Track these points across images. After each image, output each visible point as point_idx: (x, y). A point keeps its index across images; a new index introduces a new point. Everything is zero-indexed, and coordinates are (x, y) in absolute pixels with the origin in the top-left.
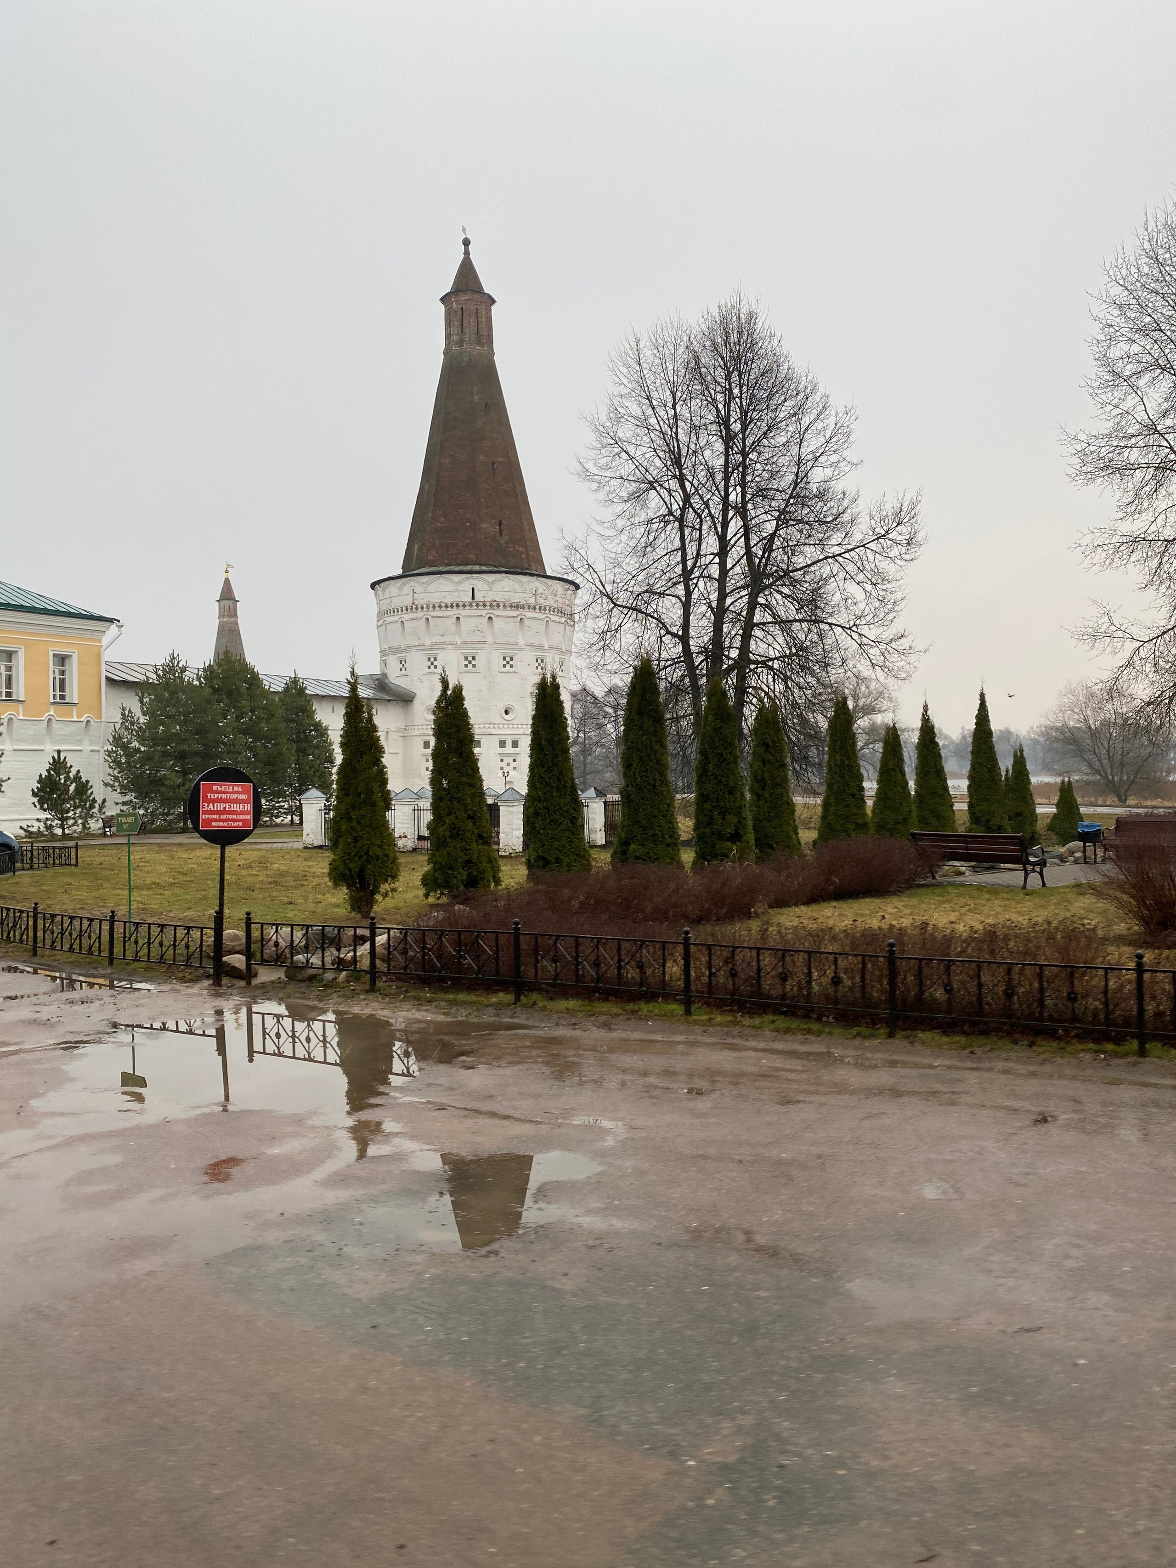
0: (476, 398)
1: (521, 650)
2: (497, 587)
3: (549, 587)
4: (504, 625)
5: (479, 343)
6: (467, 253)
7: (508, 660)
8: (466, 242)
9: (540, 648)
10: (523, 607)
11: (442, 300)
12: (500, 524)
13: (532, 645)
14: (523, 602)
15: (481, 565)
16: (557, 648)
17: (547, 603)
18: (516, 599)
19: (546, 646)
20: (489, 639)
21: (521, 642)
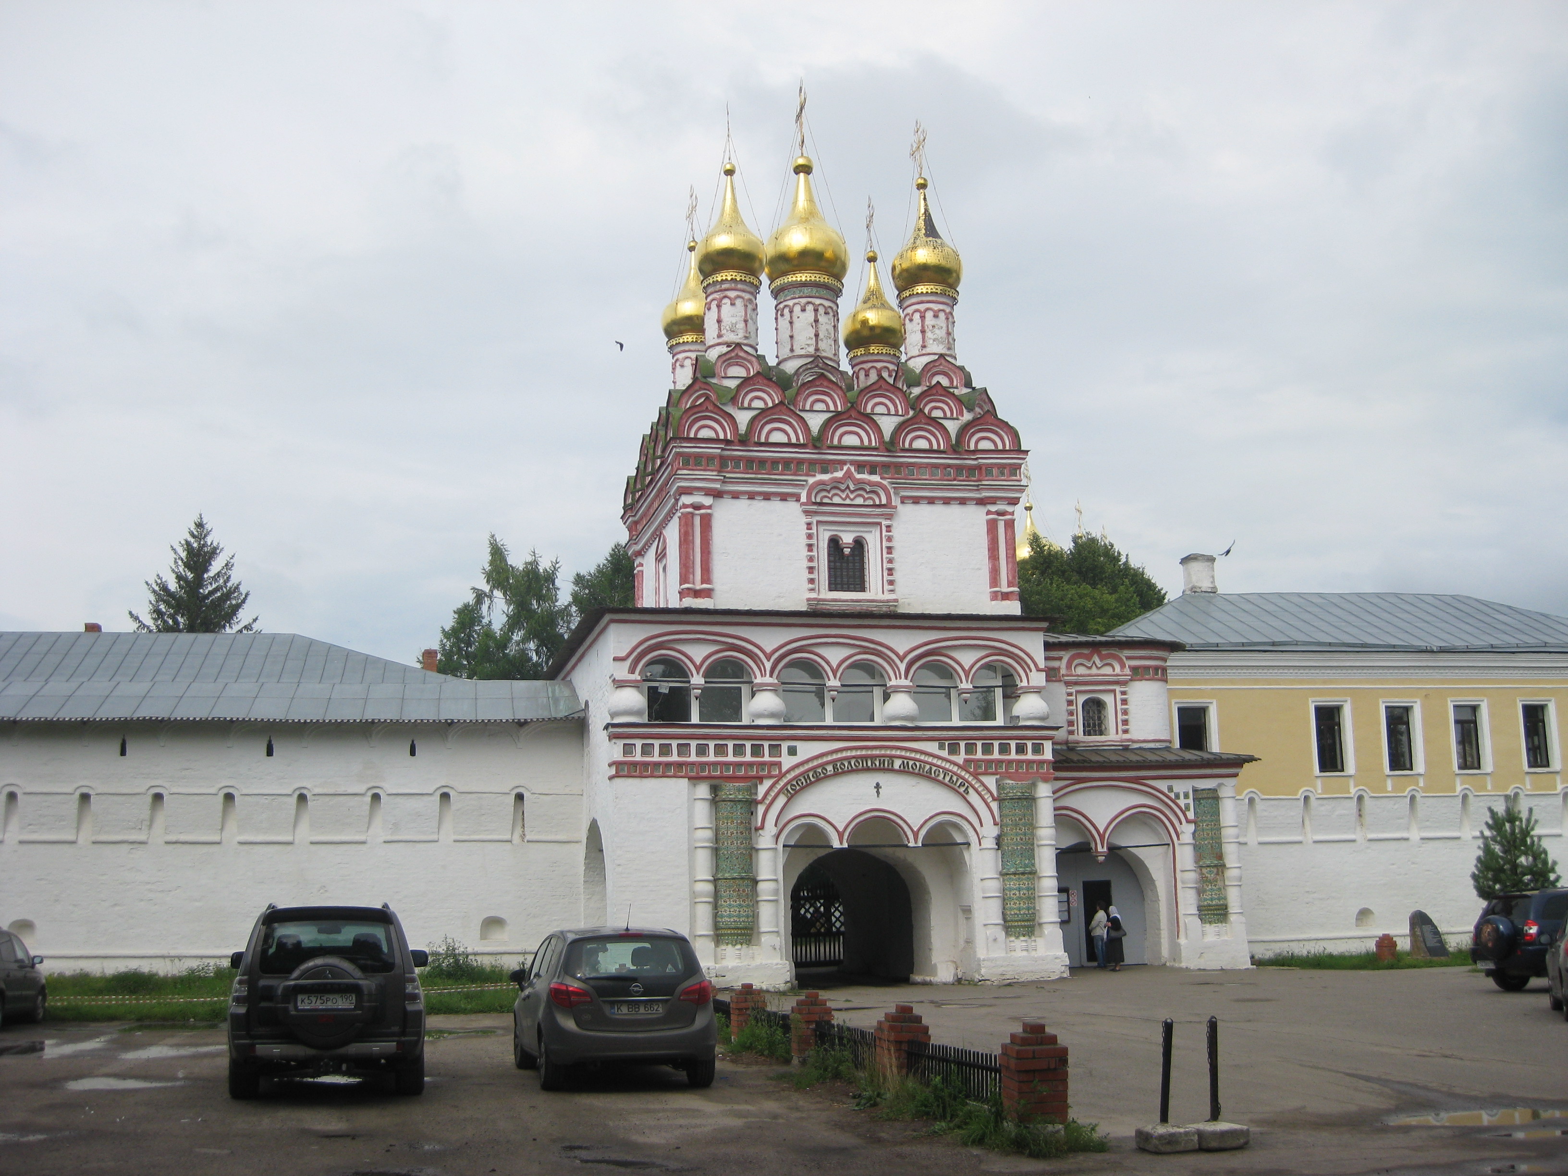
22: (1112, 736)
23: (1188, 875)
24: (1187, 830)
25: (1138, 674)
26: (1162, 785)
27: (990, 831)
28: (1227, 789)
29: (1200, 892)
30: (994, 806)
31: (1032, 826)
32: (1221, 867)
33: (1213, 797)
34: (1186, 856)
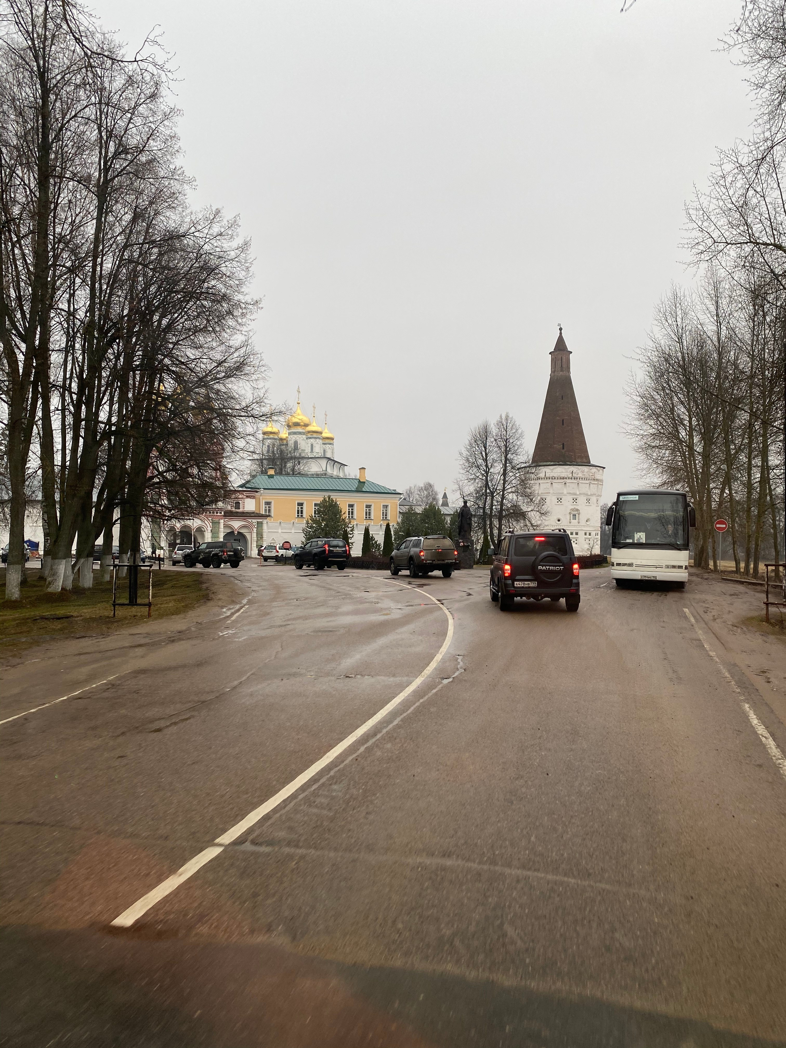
0: (558, 394)
1: (565, 495)
2: (554, 471)
3: (579, 469)
4: (558, 486)
5: (562, 371)
6: (561, 333)
7: (559, 500)
8: (561, 329)
9: (575, 494)
10: (566, 478)
11: (550, 353)
12: (563, 444)
13: (570, 493)
14: (566, 476)
15: (551, 462)
16: (584, 494)
17: (578, 476)
18: (563, 475)
19: (578, 493)
20: (551, 491)
21: (565, 492)
22: (241, 510)
23: (255, 538)
24: (255, 530)
25: (247, 497)
26: (250, 520)
27: (209, 529)
28: (265, 521)
29: (257, 542)
30: (211, 524)
31: (219, 528)
32: (262, 538)
33: (262, 523)
34: (254, 535)
